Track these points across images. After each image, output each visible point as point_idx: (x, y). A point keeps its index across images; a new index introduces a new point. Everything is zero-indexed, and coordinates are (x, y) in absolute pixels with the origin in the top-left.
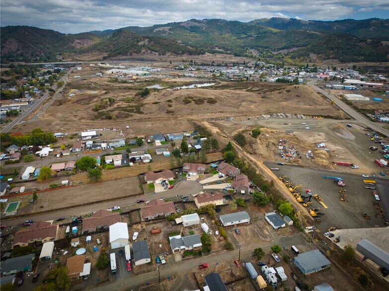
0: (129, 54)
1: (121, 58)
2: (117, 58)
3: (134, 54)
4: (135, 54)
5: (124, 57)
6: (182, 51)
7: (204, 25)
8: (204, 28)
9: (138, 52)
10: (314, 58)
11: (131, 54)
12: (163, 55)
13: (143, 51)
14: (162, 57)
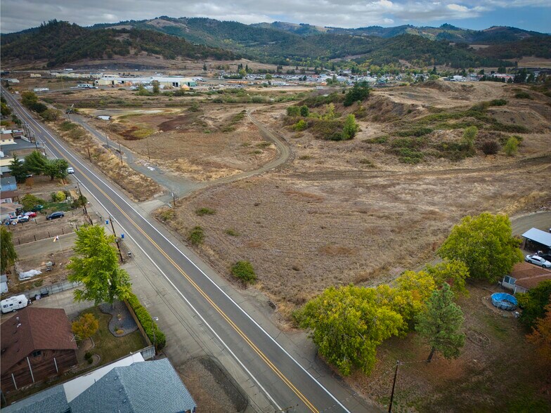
0: (105, 56)
1: (90, 63)
2: (82, 64)
3: (116, 56)
4: (119, 56)
5: (98, 62)
6: (202, 53)
7: (185, 26)
8: (188, 31)
9: (124, 53)
10: (409, 65)
11: (110, 57)
12: (173, 59)
13: (132, 51)
14: (173, 62)
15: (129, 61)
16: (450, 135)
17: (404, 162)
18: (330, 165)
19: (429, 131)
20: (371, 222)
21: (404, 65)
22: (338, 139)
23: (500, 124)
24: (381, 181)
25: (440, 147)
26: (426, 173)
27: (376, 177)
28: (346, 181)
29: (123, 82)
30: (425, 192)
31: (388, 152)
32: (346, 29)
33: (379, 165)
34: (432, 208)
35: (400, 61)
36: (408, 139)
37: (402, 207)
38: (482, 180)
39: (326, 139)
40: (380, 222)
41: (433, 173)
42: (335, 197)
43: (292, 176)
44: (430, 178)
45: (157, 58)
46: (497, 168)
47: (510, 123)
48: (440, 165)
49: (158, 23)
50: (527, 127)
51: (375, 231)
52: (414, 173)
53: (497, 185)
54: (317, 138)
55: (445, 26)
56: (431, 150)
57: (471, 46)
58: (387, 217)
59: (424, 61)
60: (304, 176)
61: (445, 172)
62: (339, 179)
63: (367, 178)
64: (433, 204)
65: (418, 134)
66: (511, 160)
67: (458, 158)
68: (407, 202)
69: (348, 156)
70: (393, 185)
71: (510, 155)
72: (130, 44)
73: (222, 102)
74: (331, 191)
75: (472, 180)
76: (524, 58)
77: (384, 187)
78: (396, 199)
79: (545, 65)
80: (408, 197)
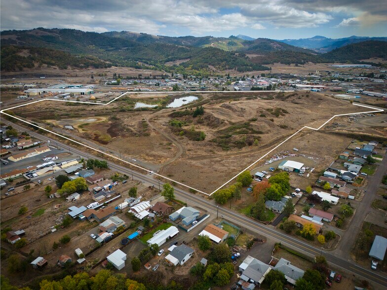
0: (17, 69)
3: (25, 69)
4: (27, 69)
6: (85, 64)
7: (58, 35)
8: (61, 39)
9: (31, 66)
10: (214, 69)
11: (21, 70)
12: (66, 68)
13: (36, 65)
14: (66, 71)
15: (35, 72)
16: (237, 137)
17: (224, 150)
18: (199, 152)
19: (231, 136)
20: (219, 174)
21: (211, 69)
22: (198, 140)
23: (254, 131)
24: (218, 159)
25: (234, 143)
26: (231, 154)
27: (216, 157)
28: (208, 160)
29: (44, 92)
30: (232, 162)
31: (218, 146)
32: (172, 37)
33: (216, 152)
34: (234, 168)
35: (209, 66)
36: (224, 139)
37: (226, 168)
38: (247, 157)
39: (194, 140)
40: (221, 174)
41: (233, 154)
42: (206, 166)
43: (189, 159)
44: (233, 156)
45: (55, 69)
46: (252, 151)
47: (257, 130)
48: (235, 151)
49: (37, 33)
50: (263, 131)
51: (220, 177)
52: (228, 155)
53: (251, 158)
54: (190, 140)
55: (232, 37)
56: (232, 144)
57: (247, 55)
58: (223, 172)
59: (223, 67)
60: (192, 158)
61: (237, 154)
62: (205, 159)
63: (213, 158)
64: (234, 166)
65: (227, 137)
66: (257, 147)
67: (240, 148)
68: (227, 166)
69: (204, 148)
70: (222, 160)
71: (257, 145)
72: (33, 59)
73: (125, 111)
74: (204, 164)
75: (245, 157)
76: (275, 64)
77: (220, 161)
78: (224, 166)
79: (285, 69)
80: (227, 165)
